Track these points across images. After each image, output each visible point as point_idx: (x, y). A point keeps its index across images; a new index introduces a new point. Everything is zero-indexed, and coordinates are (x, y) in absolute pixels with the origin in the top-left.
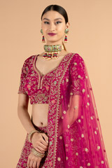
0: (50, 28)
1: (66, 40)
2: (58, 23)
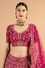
0: (21, 13)
1: (27, 18)
2: (24, 11)
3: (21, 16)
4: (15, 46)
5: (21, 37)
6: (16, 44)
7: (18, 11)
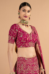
3: (26, 17)
4: (27, 47)
5: (32, 37)
6: (28, 44)
7: (23, 11)
